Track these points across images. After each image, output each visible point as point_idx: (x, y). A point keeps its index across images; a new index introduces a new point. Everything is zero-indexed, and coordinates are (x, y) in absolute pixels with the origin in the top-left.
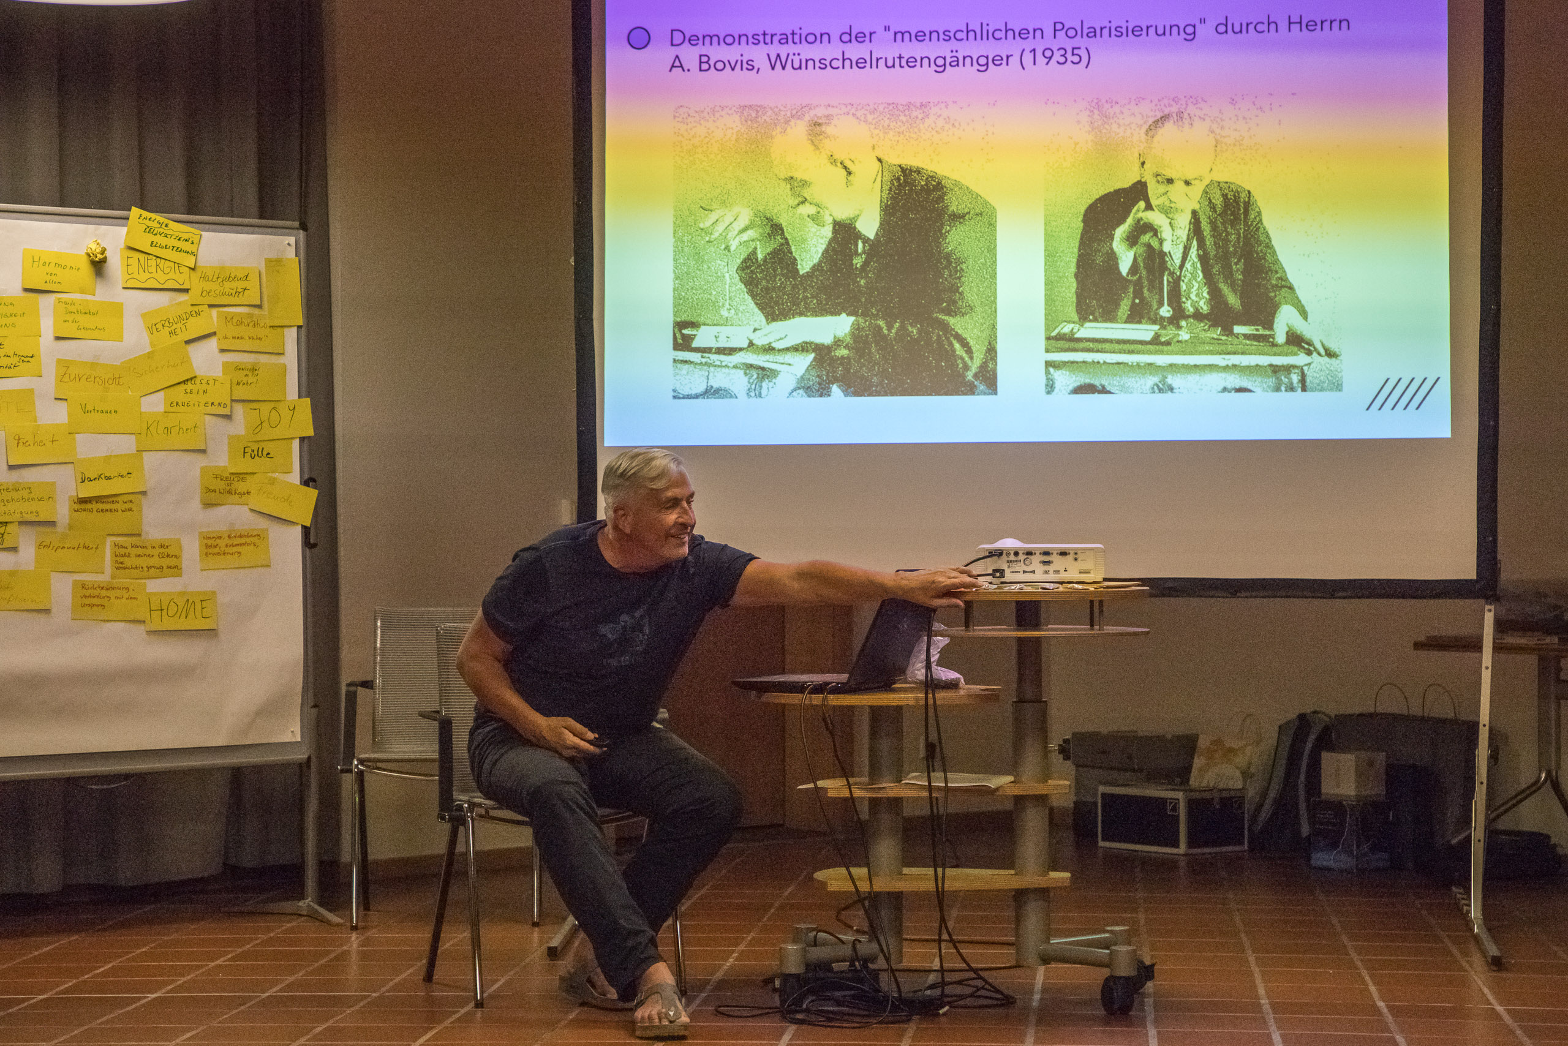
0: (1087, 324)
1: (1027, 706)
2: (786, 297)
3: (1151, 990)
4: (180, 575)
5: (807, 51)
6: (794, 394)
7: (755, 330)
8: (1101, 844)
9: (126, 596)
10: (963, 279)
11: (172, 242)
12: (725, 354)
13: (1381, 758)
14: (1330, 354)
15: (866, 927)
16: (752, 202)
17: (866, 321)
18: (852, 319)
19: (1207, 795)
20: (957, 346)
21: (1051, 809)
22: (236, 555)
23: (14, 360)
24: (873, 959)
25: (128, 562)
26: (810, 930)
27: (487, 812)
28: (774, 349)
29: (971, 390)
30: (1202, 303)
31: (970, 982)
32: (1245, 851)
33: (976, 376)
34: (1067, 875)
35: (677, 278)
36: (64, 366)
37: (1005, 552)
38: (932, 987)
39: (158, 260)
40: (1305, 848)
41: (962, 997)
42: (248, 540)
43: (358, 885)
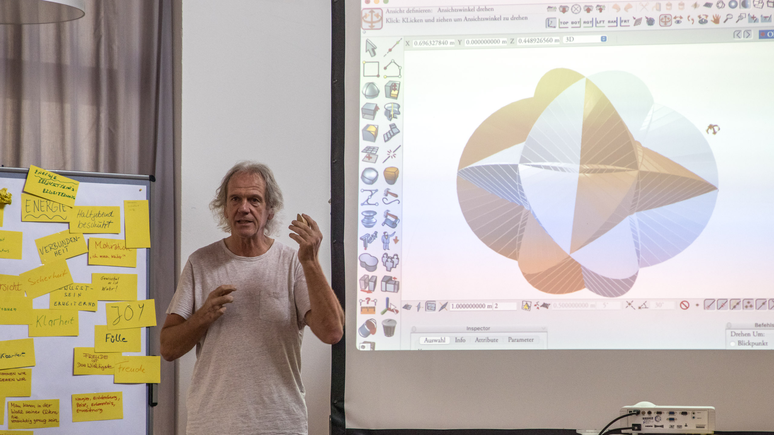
4: (58, 426)
11: (58, 189)
22: (99, 411)
25: (21, 417)
37: (641, 412)
39: (48, 201)
42: (108, 401)
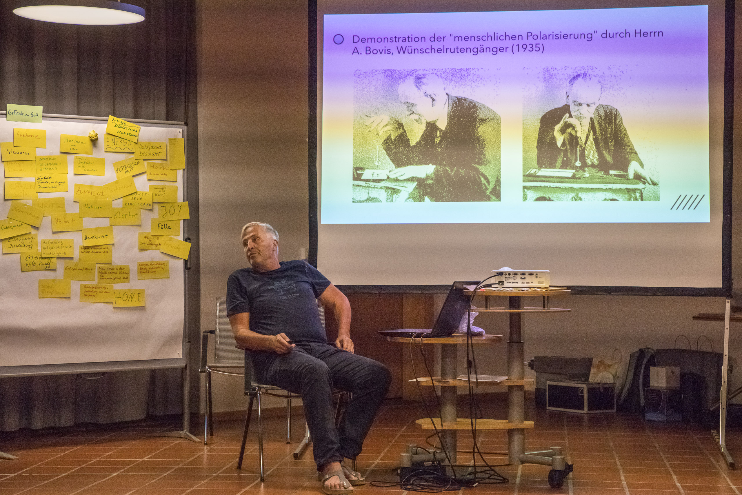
0: (542, 169)
1: (514, 344)
2: (404, 156)
3: (571, 476)
4: (129, 282)
5: (414, 45)
6: (408, 200)
7: (390, 171)
8: (548, 408)
9: (105, 291)
10: (485, 149)
11: (127, 131)
12: (376, 182)
13: (677, 370)
14: (654, 184)
15: (440, 445)
16: (389, 113)
17: (441, 167)
18: (435, 166)
19: (597, 386)
20: (482, 179)
21: (525, 392)
22: (154, 273)
23: (56, 184)
24: (443, 461)
25: (105, 276)
26: (414, 447)
27: (266, 391)
28: (398, 180)
29: (489, 199)
30: (595, 160)
31: (488, 472)
32: (614, 412)
33: (491, 193)
34: (533, 422)
35: (354, 148)
36: (78, 186)
37: (504, 274)
38: (470, 474)
39: (121, 139)
40: (643, 411)
41: (484, 479)
42: (160, 266)
43: (207, 425)
